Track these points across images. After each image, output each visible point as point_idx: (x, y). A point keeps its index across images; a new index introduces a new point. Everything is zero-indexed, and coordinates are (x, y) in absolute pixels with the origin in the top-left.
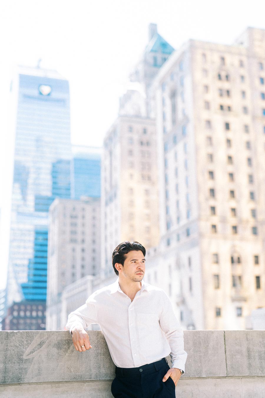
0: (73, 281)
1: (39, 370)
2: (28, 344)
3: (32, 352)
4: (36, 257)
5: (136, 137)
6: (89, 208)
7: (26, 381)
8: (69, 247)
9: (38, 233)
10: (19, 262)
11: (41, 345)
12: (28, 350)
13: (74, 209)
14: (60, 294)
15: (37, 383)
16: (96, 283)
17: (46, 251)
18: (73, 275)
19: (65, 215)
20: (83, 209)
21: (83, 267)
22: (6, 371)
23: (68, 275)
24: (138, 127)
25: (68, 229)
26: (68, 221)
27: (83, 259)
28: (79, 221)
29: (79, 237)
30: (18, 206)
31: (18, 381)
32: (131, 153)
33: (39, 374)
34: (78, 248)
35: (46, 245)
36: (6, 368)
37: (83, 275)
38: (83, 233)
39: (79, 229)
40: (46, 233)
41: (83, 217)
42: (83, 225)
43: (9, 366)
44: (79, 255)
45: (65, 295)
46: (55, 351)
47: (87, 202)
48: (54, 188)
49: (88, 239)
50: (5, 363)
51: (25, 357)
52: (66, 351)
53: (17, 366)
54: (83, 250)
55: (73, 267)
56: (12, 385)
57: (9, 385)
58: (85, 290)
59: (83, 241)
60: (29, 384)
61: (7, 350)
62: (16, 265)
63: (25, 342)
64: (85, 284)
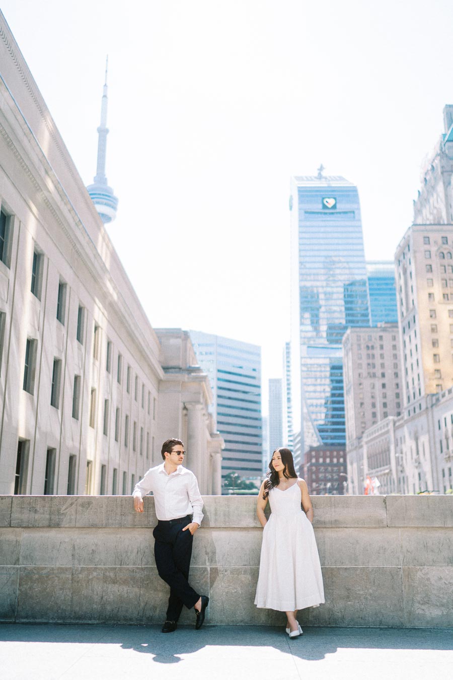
0: (374, 423)
1: (71, 519)
2: (63, 504)
3: (66, 509)
4: (333, 395)
5: (434, 249)
6: (387, 336)
7: (62, 526)
8: (367, 383)
9: (333, 368)
10: (315, 402)
11: (72, 504)
12: (64, 507)
13: (370, 338)
14: (359, 438)
15: (68, 527)
16: (397, 424)
17: (341, 388)
18: (374, 415)
19: (359, 345)
20: (381, 337)
21: (385, 405)
22: (50, 519)
23: (369, 416)
24: (436, 237)
25: (364, 362)
26: (364, 352)
27: (385, 396)
28: (377, 352)
29: (379, 372)
30: (309, 339)
31: (58, 526)
32: (430, 269)
33: (70, 522)
34: (378, 383)
35: (341, 381)
36: (50, 518)
37: (385, 415)
38: (383, 365)
39: (378, 361)
40: (340, 368)
41: (382, 347)
42: (382, 356)
43: (53, 517)
44: (378, 391)
45: (365, 439)
46: (80, 508)
47: (384, 330)
48: (347, 315)
49: (389, 372)
50: (50, 515)
51: (62, 512)
52: (87, 508)
53: (57, 517)
54: (384, 386)
55: (374, 405)
56: (55, 528)
57: (53, 527)
58: (388, 432)
59: (383, 375)
60: (66, 528)
61: (51, 507)
62: (312, 405)
63: (62, 503)
64: (387, 424)
